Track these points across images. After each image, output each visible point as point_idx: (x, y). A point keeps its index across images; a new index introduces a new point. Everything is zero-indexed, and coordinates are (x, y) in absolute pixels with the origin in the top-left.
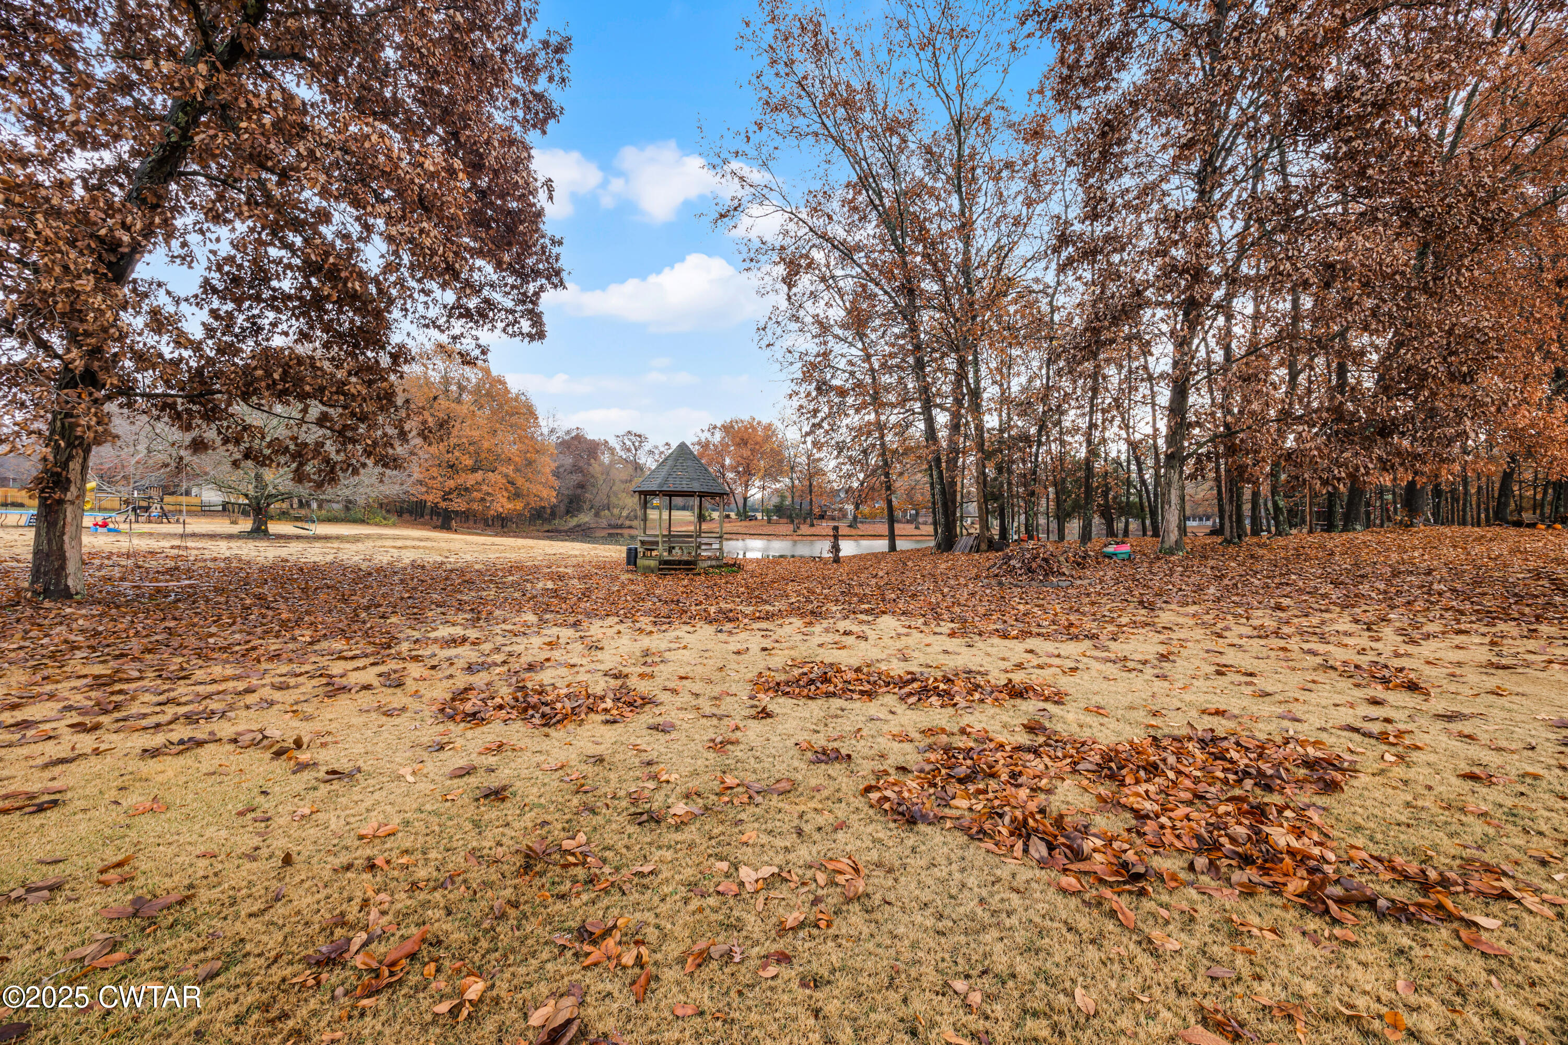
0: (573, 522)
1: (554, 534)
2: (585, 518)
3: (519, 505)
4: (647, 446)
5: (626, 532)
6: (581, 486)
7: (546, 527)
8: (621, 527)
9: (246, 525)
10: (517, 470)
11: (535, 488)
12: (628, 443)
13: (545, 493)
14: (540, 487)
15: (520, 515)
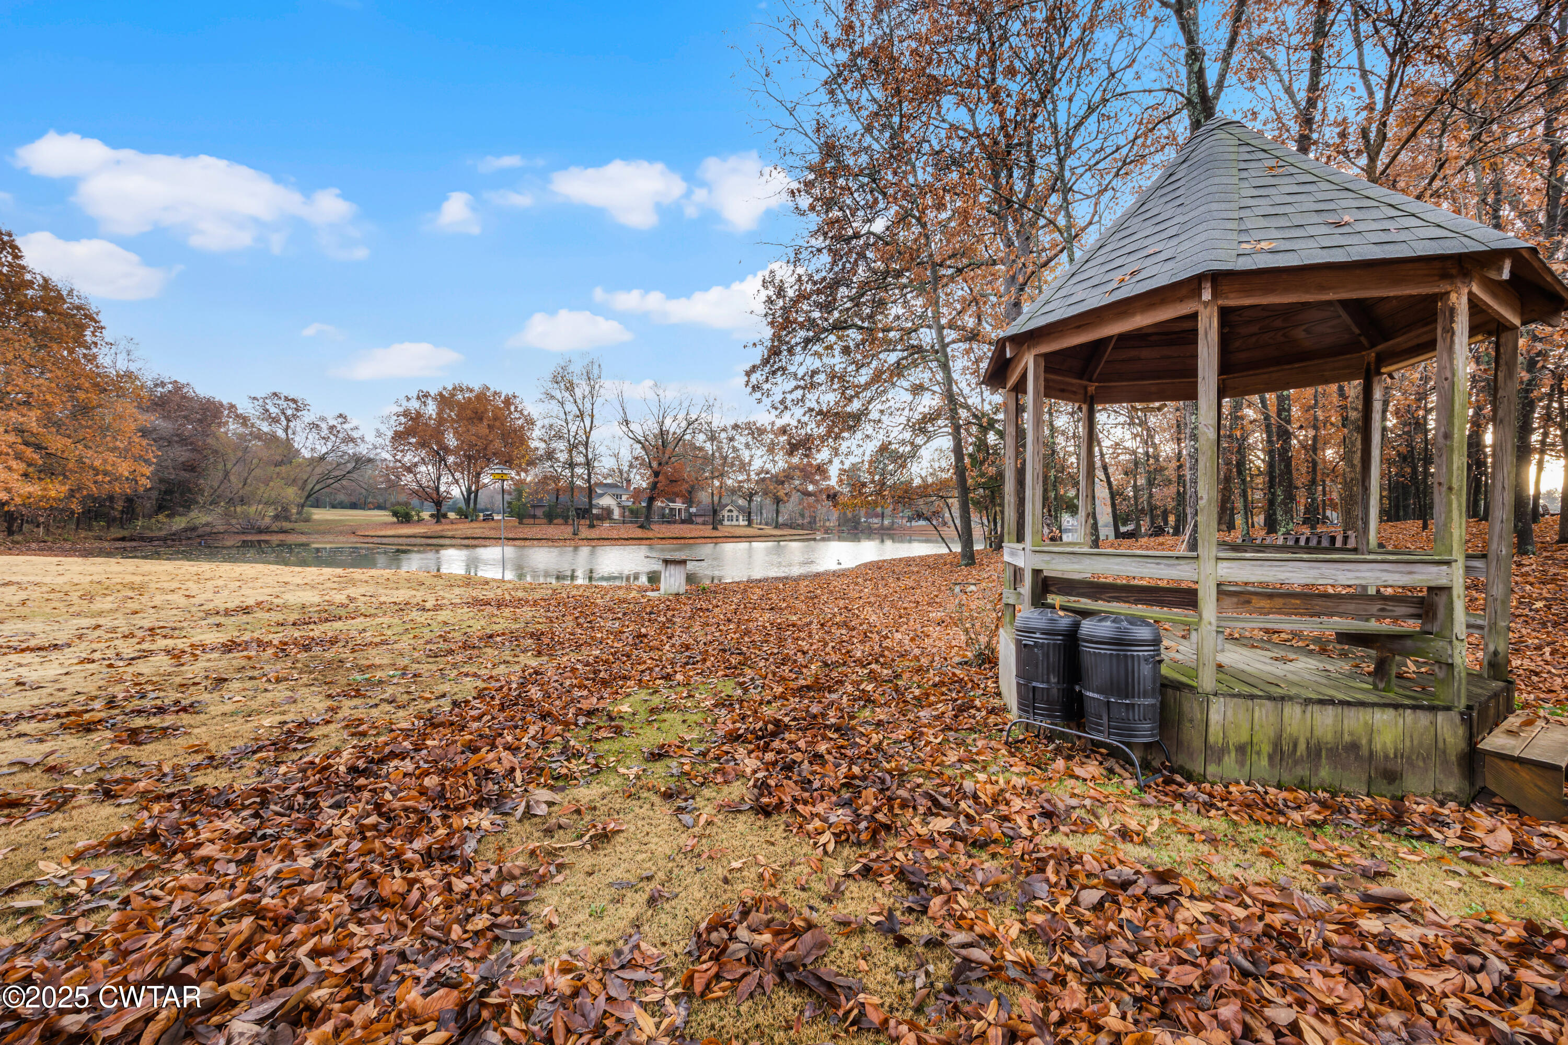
1: (131, 545)
2: (202, 516)
4: (308, 417)
5: (275, 539)
6: (190, 467)
7: (114, 533)
8: (266, 531)
12: (274, 410)
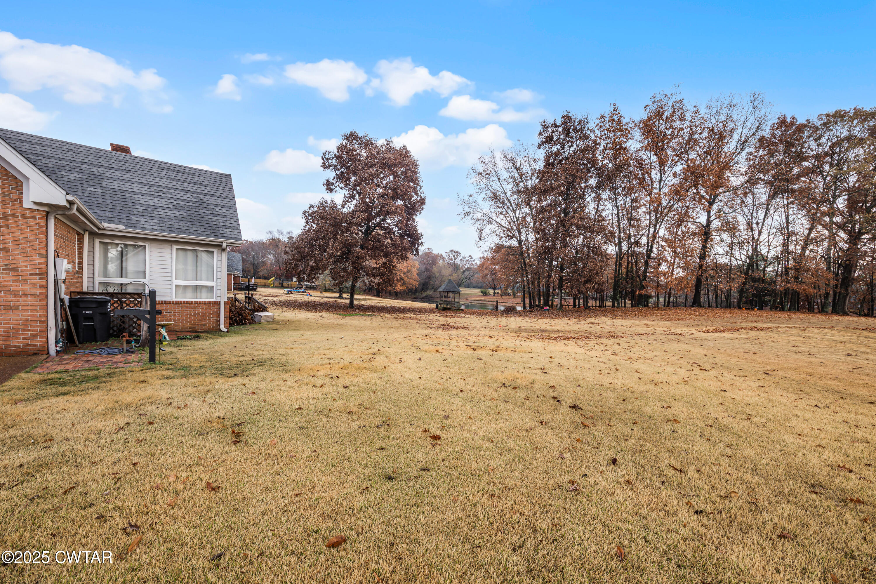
0: (425, 294)
1: (416, 299)
2: (430, 293)
3: (405, 288)
6: (429, 278)
7: (414, 296)
9: (337, 295)
10: (404, 274)
11: (411, 281)
12: (451, 255)
13: (414, 283)
14: (412, 281)
15: (405, 291)
